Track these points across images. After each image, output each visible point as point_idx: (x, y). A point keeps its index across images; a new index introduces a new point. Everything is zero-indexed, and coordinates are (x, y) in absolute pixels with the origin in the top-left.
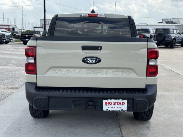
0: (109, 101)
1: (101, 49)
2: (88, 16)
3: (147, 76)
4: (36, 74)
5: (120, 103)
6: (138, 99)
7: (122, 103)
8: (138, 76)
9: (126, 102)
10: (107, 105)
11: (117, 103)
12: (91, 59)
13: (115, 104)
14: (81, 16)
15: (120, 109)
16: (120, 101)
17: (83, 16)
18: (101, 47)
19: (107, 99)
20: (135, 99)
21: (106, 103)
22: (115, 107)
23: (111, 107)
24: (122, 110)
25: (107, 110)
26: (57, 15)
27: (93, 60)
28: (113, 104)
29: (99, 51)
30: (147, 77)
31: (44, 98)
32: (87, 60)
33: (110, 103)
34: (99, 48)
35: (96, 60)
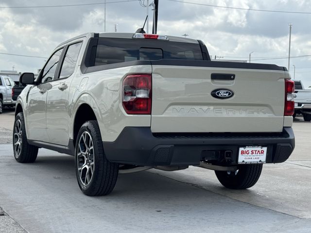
0: (247, 149)
1: (233, 79)
2: (144, 37)
3: (284, 115)
4: (150, 114)
5: (259, 151)
6: (282, 145)
7: (262, 151)
8: (276, 115)
9: (265, 149)
10: (244, 155)
11: (256, 151)
12: (223, 91)
13: (253, 153)
14: (134, 37)
15: (258, 160)
16: (259, 149)
17: (136, 37)
18: (234, 76)
19: (244, 146)
20: (278, 144)
21: (243, 153)
22: (253, 157)
23: (247, 157)
24: (260, 161)
25: (243, 161)
26: (98, 34)
27: (226, 93)
28: (250, 153)
29: (232, 81)
30: (285, 117)
31: (169, 146)
32: (218, 93)
33: (247, 152)
34: (232, 77)
35: (229, 94)
